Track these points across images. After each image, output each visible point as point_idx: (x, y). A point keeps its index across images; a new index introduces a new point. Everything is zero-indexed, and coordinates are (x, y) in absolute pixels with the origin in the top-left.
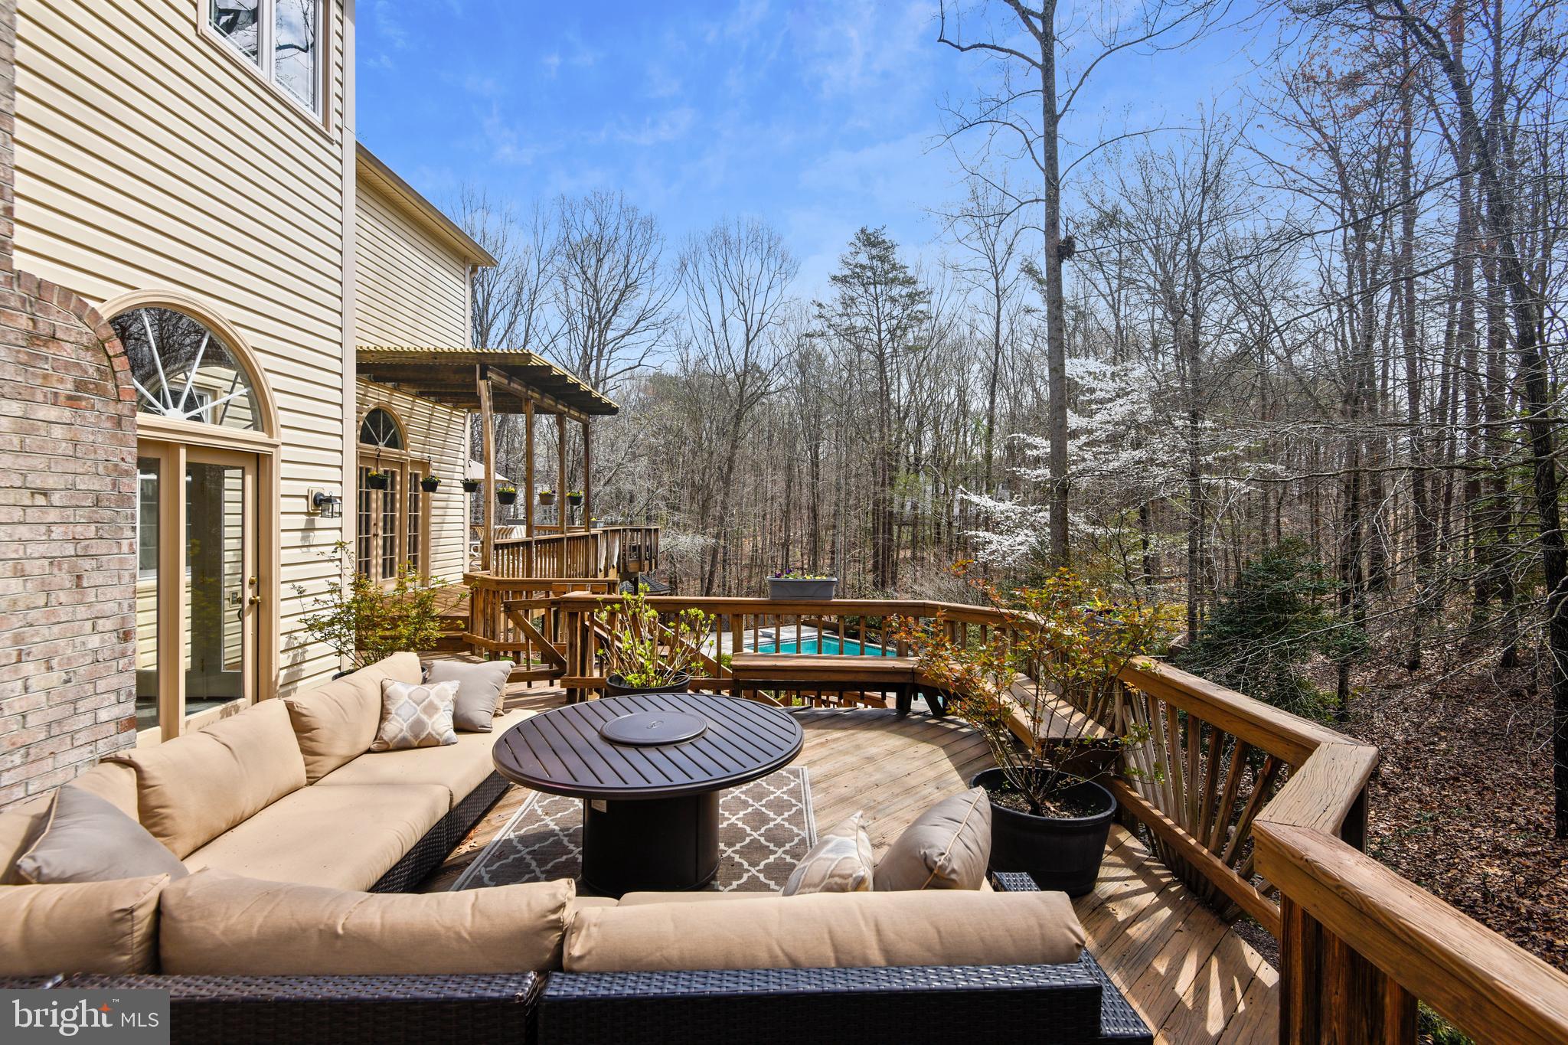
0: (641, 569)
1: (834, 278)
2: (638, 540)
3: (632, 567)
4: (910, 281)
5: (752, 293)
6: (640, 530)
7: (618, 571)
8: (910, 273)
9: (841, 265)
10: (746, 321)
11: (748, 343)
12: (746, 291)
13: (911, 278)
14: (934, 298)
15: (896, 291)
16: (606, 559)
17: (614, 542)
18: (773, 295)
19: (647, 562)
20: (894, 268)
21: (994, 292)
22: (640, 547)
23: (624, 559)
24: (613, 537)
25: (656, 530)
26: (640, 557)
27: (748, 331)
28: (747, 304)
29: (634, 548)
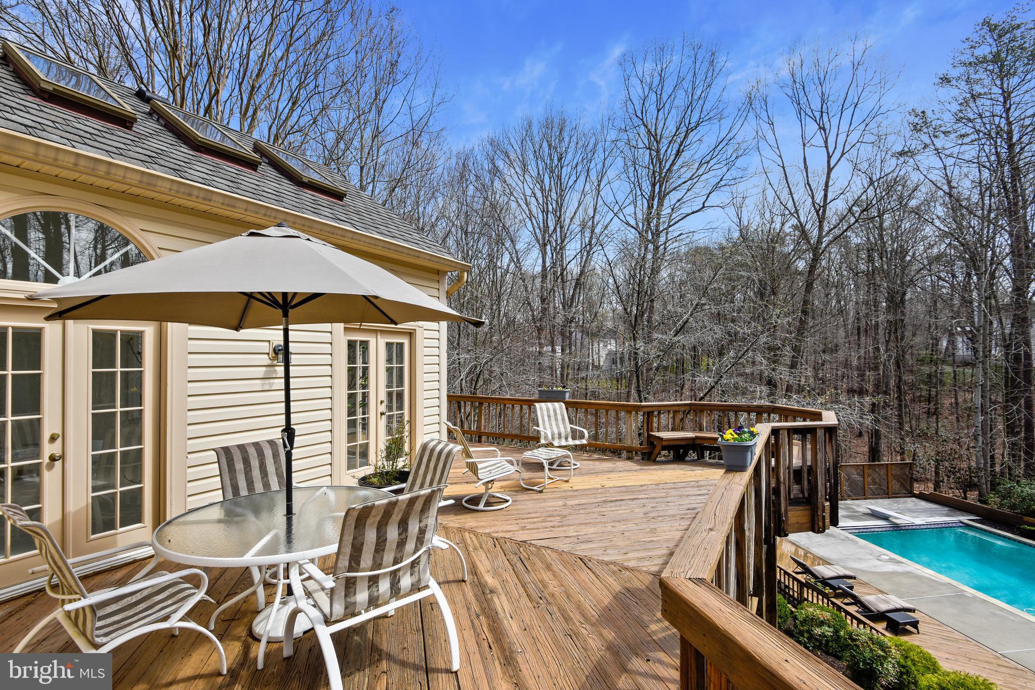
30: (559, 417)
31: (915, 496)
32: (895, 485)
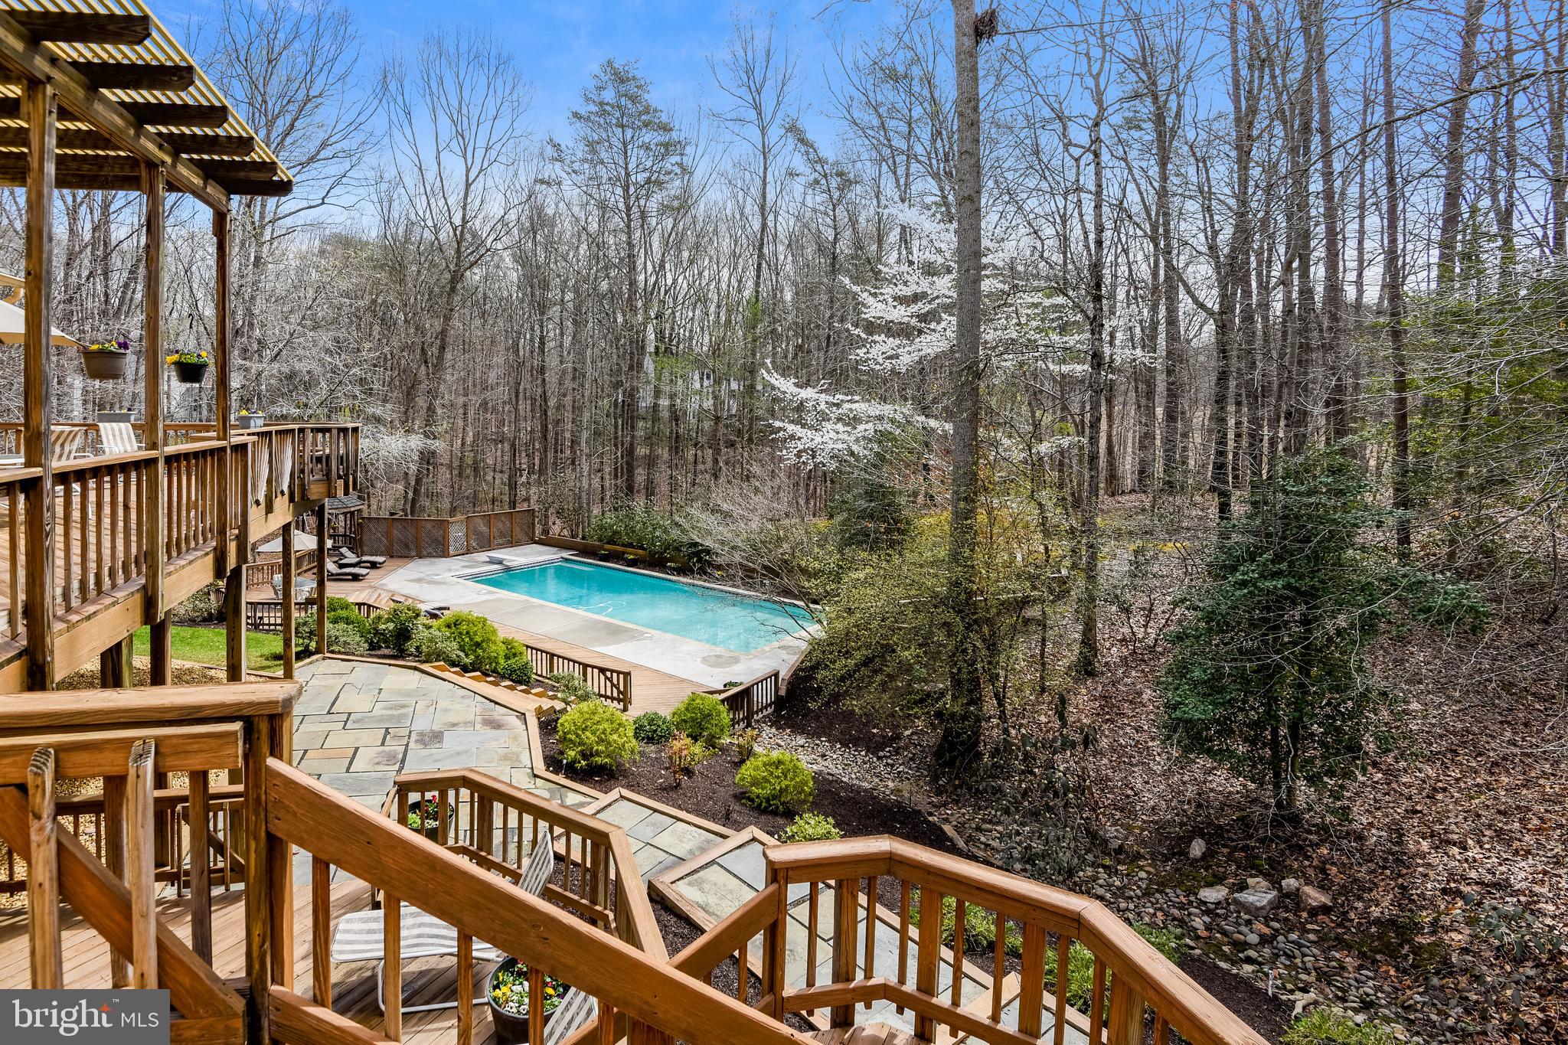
0: (331, 494)
1: (576, 115)
2: (323, 446)
3: (315, 491)
4: (666, 128)
5: (474, 121)
6: (329, 430)
7: (291, 500)
8: (664, 119)
9: (582, 101)
10: (465, 157)
11: (468, 185)
12: (465, 119)
13: (667, 124)
14: (689, 150)
15: (649, 137)
16: (269, 481)
17: (282, 451)
18: (502, 125)
19: (340, 483)
20: (647, 111)
21: (760, 147)
22: (328, 457)
23: (302, 480)
24: (282, 443)
25: (355, 430)
26: (328, 475)
27: (468, 171)
28: (467, 134)
29: (319, 460)
30: (125, 436)
31: (536, 542)
32: (518, 533)
